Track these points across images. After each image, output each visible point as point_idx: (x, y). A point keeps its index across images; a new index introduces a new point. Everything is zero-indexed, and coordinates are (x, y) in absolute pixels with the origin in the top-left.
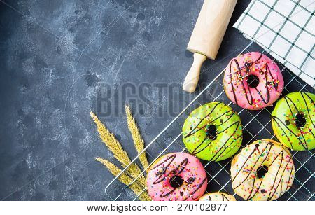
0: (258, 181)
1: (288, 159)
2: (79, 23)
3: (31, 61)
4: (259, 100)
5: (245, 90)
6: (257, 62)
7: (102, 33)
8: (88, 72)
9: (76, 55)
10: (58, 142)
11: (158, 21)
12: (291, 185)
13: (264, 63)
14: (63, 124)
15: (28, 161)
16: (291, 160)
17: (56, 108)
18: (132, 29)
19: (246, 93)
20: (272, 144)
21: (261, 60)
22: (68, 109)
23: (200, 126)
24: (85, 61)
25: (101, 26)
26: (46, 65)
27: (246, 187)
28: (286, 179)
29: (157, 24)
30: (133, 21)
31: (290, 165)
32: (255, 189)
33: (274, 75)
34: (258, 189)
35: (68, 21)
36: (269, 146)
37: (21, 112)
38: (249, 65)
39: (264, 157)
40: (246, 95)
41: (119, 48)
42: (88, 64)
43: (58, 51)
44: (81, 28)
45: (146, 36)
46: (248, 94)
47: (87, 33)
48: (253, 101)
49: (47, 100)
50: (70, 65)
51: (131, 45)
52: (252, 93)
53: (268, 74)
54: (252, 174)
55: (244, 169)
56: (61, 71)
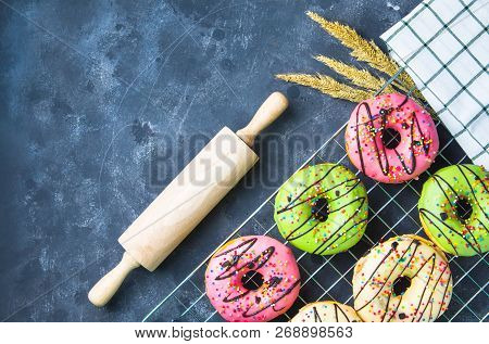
0: (394, 301)
1: (442, 267)
2: (122, 44)
3: (46, 103)
4: (398, 168)
5: (377, 150)
6: (400, 108)
7: (158, 60)
8: (136, 121)
9: (118, 94)
10: (88, 230)
11: (246, 40)
12: (445, 307)
13: (410, 112)
14: (97, 201)
15: (42, 260)
16: (448, 270)
17: (86, 177)
18: (204, 54)
19: (379, 156)
20: (418, 243)
21: (405, 106)
22: (105, 178)
23: (303, 197)
24: (131, 103)
25: (156, 49)
26: (69, 110)
27: (376, 309)
28: (438, 297)
29: (245, 45)
30: (207, 42)
31: (446, 276)
32: (390, 312)
33: (425, 131)
34: (394, 312)
35: (104, 41)
36: (414, 245)
37: (31, 184)
38: (386, 113)
39: (405, 263)
40: (379, 158)
41: (184, 84)
42: (135, 108)
43: (90, 88)
44: (125, 52)
45: (227, 65)
46: (382, 158)
47: (134, 60)
48: (389, 169)
49: (71, 164)
50: (108, 110)
51: (203, 79)
52: (389, 157)
53: (416, 129)
54: (386, 288)
55: (373, 280)
56: (93, 119)
